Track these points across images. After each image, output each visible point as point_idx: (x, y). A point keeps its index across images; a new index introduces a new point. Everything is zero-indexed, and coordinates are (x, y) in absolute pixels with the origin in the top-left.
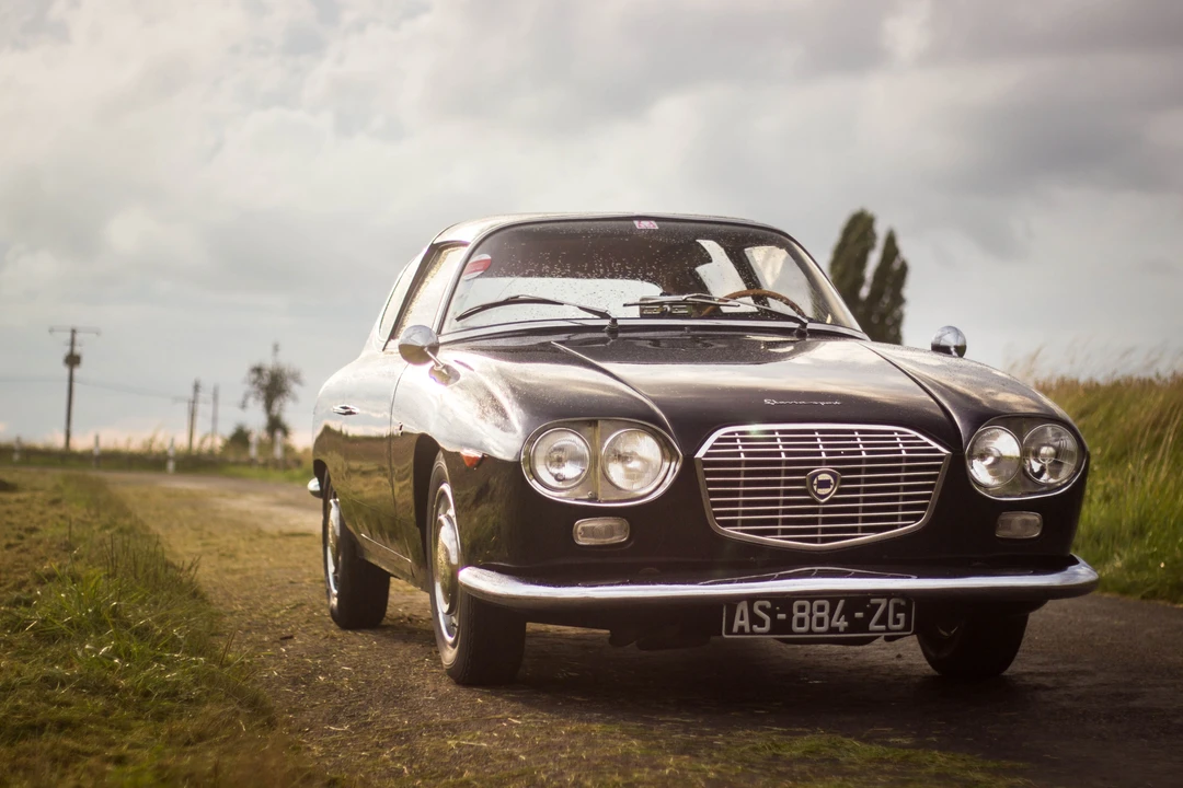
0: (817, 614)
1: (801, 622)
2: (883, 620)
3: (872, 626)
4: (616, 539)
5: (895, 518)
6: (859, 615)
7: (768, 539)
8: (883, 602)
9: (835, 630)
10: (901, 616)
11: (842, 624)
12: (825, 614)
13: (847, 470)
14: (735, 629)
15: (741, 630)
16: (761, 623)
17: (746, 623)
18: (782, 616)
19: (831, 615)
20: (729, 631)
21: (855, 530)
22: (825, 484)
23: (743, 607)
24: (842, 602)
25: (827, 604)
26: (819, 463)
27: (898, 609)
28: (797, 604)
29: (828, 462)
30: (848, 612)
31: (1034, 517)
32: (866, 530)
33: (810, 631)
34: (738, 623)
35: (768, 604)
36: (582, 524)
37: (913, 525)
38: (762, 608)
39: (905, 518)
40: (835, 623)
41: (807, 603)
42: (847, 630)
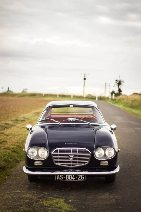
0: (70, 177)
1: (67, 178)
2: (80, 178)
3: (79, 179)
4: (41, 164)
5: (83, 162)
6: (76, 177)
7: (63, 165)
8: (80, 175)
9: (73, 179)
10: (83, 178)
11: (74, 179)
12: (71, 177)
13: (75, 155)
14: (57, 179)
15: (58, 179)
16: (61, 178)
17: (59, 178)
18: (64, 177)
19: (72, 177)
20: (56, 179)
21: (77, 164)
23: (58, 176)
24: (74, 175)
25: (71, 176)
26: (71, 154)
27: (83, 176)
28: (66, 176)
29: (72, 154)
30: (75, 177)
31: (107, 162)
32: (79, 164)
33: (69, 180)
34: (58, 178)
35: (62, 175)
36: (35, 162)
37: (86, 164)
38: (61, 176)
39: (85, 162)
40: (73, 178)
41: (68, 175)
42: (75, 180)
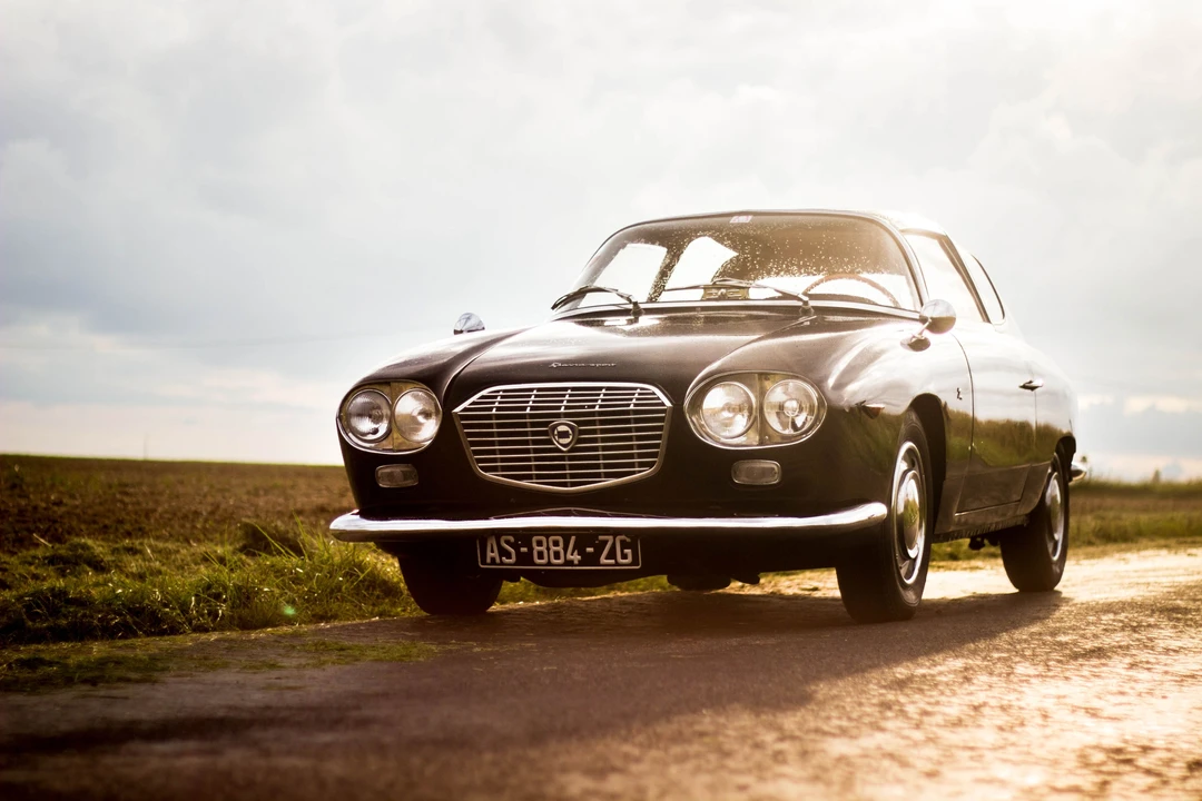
0: (553, 548)
1: (541, 555)
2: (612, 555)
3: (603, 560)
5: (632, 465)
6: (590, 550)
7: (524, 483)
8: (610, 538)
9: (570, 563)
10: (628, 551)
11: (576, 558)
12: (560, 548)
13: (583, 421)
14: (489, 561)
15: (493, 559)
16: (509, 557)
17: (496, 554)
18: (524, 550)
19: (565, 550)
20: (484, 562)
21: (598, 475)
22: (564, 435)
23: (492, 542)
24: (573, 538)
25: (560, 539)
26: (558, 416)
27: (624, 545)
28: (535, 539)
29: (566, 415)
30: (579, 548)
31: (774, 465)
32: (609, 475)
33: (549, 564)
34: (490, 555)
35: (512, 539)
36: (383, 470)
37: (648, 471)
38: (507, 542)
39: (642, 465)
40: (569, 557)
41: (544, 539)
42: (581, 564)
